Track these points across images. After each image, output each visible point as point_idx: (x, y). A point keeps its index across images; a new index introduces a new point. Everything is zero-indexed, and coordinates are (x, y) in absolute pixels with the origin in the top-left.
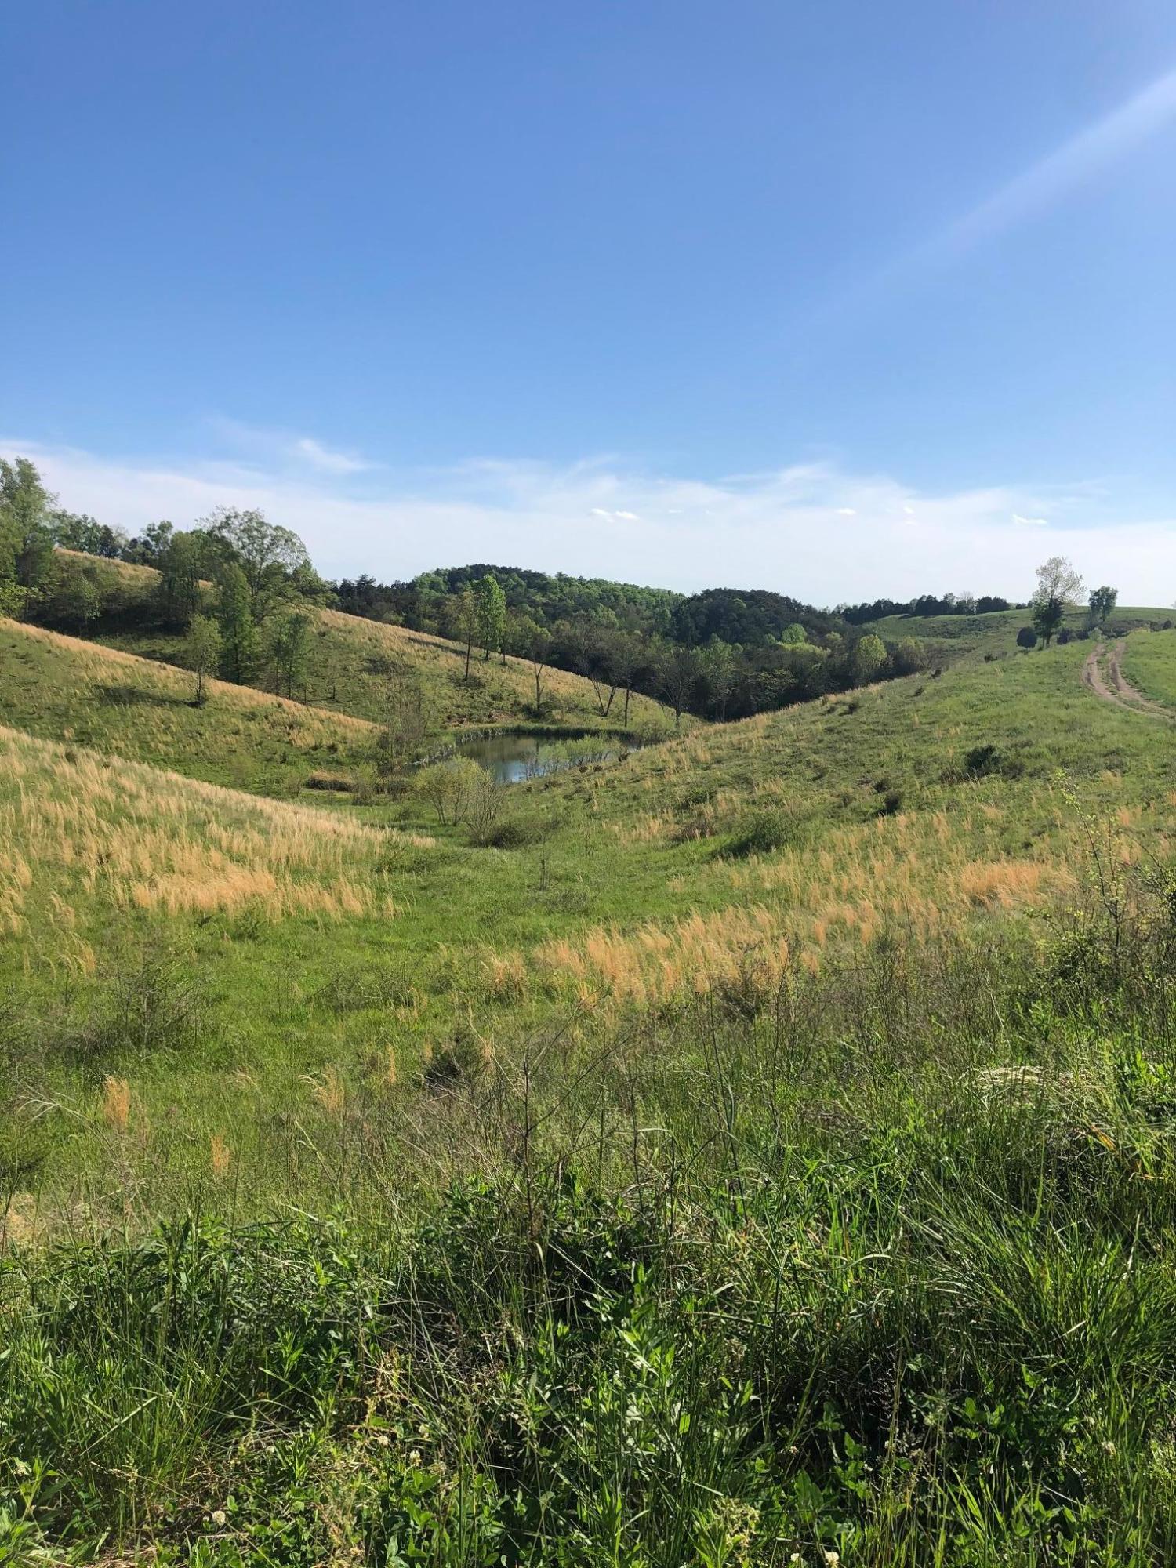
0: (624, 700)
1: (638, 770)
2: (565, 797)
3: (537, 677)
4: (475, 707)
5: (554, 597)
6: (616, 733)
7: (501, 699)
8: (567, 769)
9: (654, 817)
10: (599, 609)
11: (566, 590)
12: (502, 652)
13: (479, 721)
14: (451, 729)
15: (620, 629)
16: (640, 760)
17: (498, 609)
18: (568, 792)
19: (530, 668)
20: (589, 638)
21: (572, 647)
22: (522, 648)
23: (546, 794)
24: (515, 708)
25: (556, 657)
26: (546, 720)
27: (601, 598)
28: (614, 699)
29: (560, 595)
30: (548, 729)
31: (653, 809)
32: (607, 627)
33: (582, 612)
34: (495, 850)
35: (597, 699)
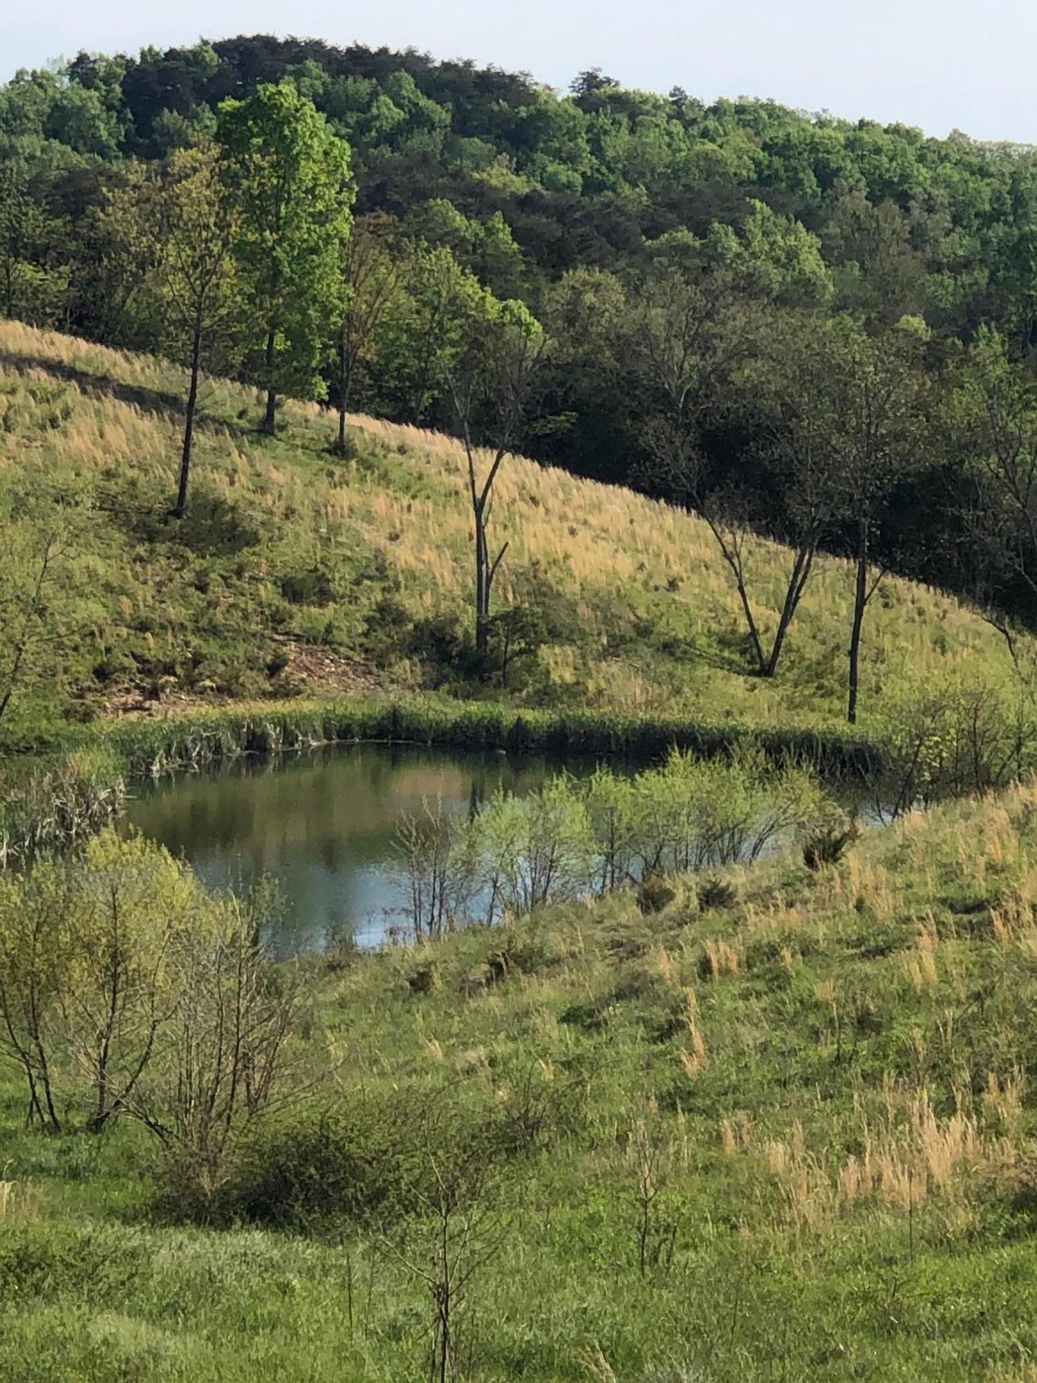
0: (846, 608)
1: (885, 907)
2: (570, 1017)
3: (479, 506)
4: (213, 631)
5: (564, 173)
6: (805, 745)
7: (324, 596)
8: (586, 898)
9: (945, 1108)
10: (750, 224)
11: (619, 142)
12: (335, 399)
13: (228, 690)
14: (109, 722)
15: (838, 308)
16: (895, 863)
17: (321, 218)
18: (587, 995)
19: (450, 469)
20: (701, 344)
21: (630, 382)
22: (421, 381)
23: (492, 1002)
24: (381, 637)
25: (563, 421)
26: (509, 684)
27: (764, 181)
28: (806, 602)
29: (588, 162)
30: (520, 725)
31: (939, 1071)
32: (782, 300)
33: (685, 235)
34: (258, 1240)
35: (733, 601)
